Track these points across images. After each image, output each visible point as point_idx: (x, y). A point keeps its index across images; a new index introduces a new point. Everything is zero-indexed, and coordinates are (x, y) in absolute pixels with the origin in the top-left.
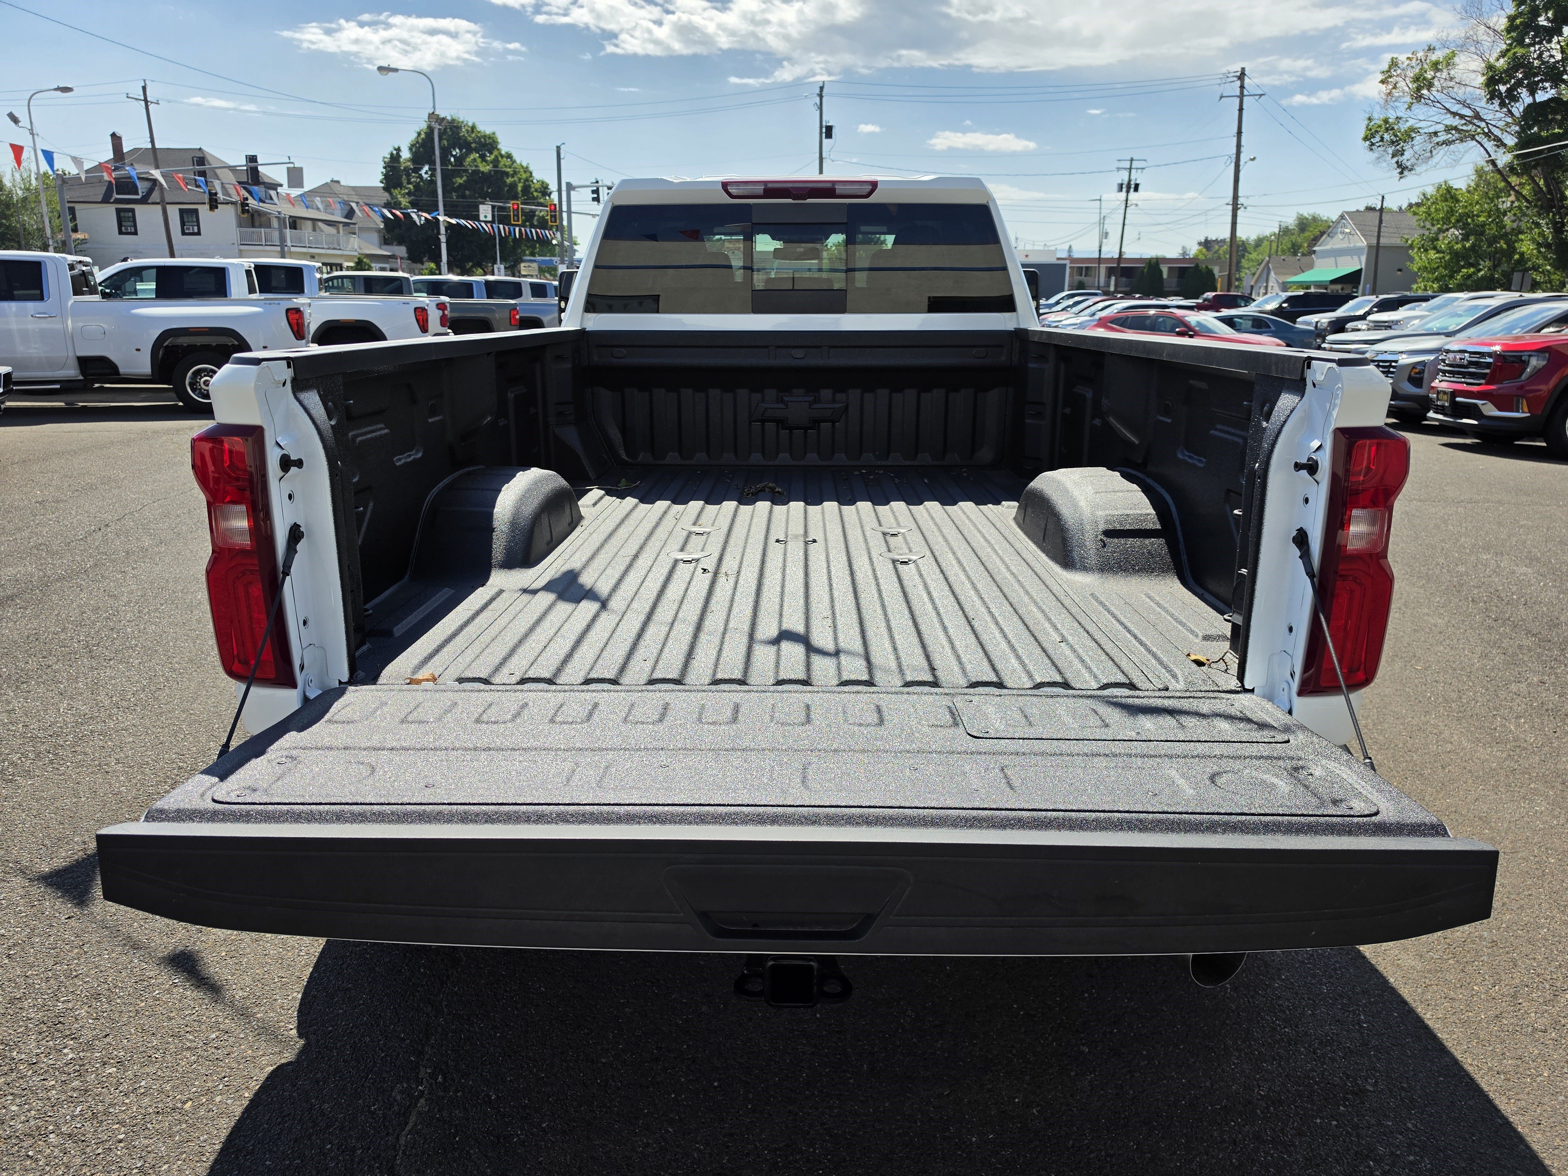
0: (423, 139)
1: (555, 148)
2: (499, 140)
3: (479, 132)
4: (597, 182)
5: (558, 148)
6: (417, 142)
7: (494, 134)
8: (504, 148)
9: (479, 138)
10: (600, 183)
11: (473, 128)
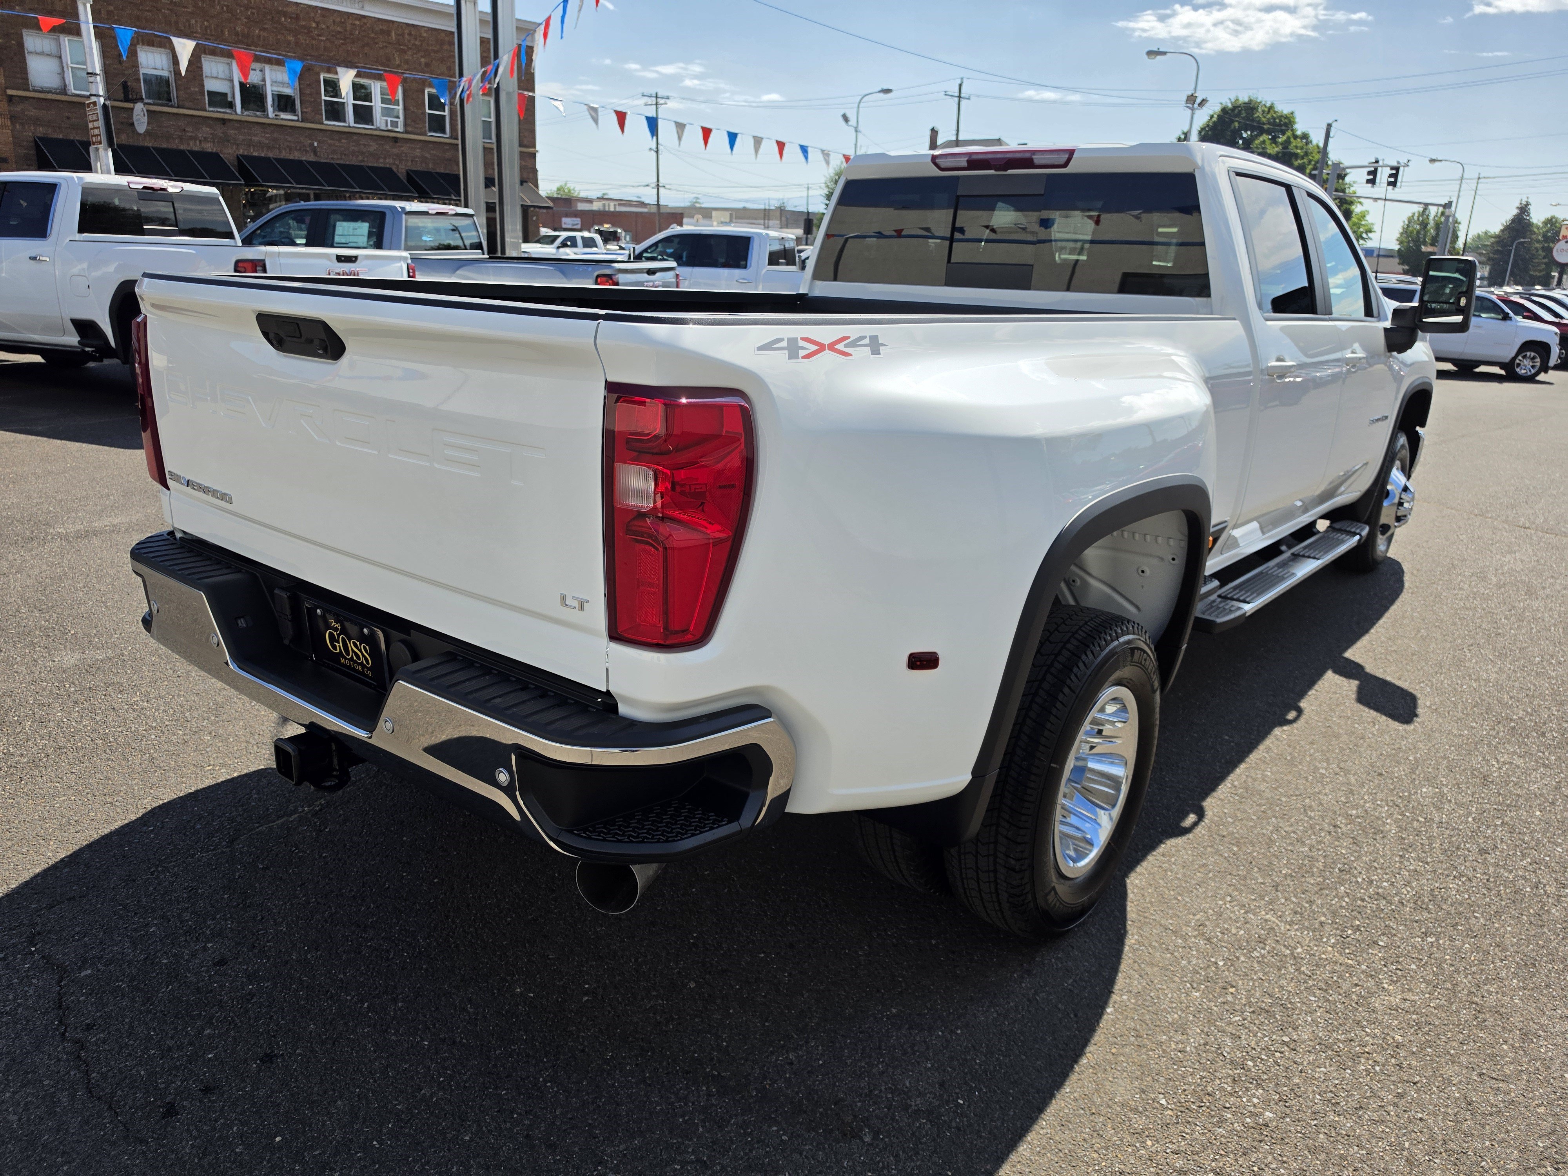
0: (1214, 122)
1: (1325, 127)
2: (1297, 120)
3: (1275, 112)
4: (1377, 162)
5: (1329, 126)
6: (1208, 126)
7: (1292, 113)
8: (1299, 128)
9: (1274, 119)
10: (1381, 163)
11: (1271, 108)
